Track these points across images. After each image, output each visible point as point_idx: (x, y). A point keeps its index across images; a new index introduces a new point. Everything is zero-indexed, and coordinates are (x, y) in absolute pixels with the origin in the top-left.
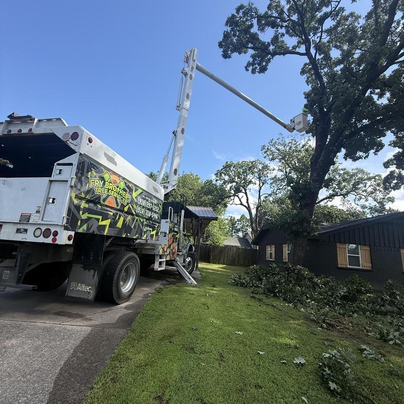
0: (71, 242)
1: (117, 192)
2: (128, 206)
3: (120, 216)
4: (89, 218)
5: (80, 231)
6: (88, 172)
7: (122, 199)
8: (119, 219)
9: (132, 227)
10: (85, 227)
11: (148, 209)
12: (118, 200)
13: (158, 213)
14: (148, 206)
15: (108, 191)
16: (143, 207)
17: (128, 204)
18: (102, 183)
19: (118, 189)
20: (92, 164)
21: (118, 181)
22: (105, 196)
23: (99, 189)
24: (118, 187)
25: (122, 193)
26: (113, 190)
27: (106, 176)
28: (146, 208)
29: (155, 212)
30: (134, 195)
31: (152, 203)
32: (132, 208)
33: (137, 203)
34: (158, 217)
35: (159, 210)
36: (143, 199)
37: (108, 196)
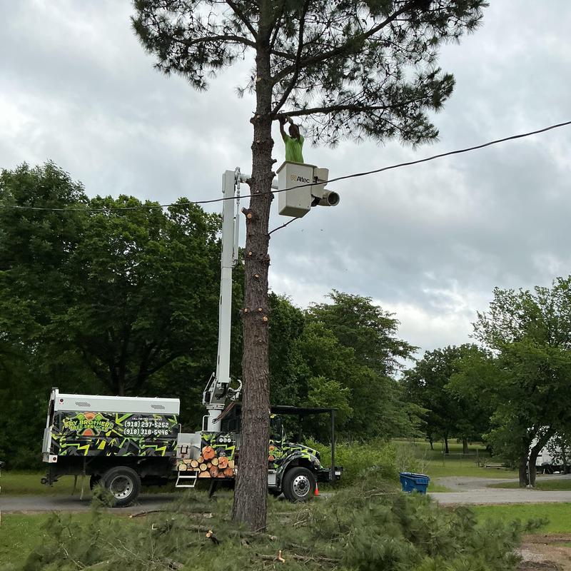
0: (56, 461)
2: (110, 432)
3: (101, 441)
4: (68, 447)
5: (62, 454)
6: (62, 420)
7: (100, 428)
8: (100, 443)
9: (120, 447)
10: (65, 452)
11: (144, 428)
12: (97, 430)
13: (167, 429)
14: (145, 425)
15: (84, 426)
16: (136, 428)
17: (109, 430)
19: (95, 422)
20: (65, 414)
21: (94, 417)
22: (80, 430)
23: (74, 427)
24: (94, 420)
26: (89, 424)
27: (80, 417)
28: (141, 428)
29: (161, 429)
30: (118, 421)
31: (153, 422)
32: (115, 432)
33: (124, 426)
34: (169, 432)
35: (169, 426)
36: (134, 421)
37: (84, 429)
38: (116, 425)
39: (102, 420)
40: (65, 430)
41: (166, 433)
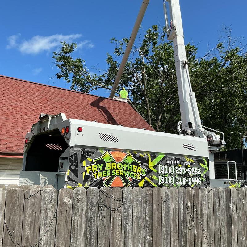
1: (123, 170)
2: (143, 180)
6: (82, 161)
7: (132, 175)
11: (179, 175)
12: (128, 178)
13: (200, 176)
14: (179, 171)
15: (111, 172)
16: (170, 175)
17: (143, 178)
18: (101, 167)
19: (125, 166)
20: (85, 152)
21: (123, 157)
22: (107, 178)
23: (99, 173)
24: (123, 164)
25: (131, 168)
26: (117, 169)
27: (106, 157)
28: (175, 175)
29: (194, 176)
30: (151, 165)
31: (186, 166)
32: (149, 180)
33: (158, 173)
34: (202, 181)
35: (202, 172)
36: (168, 165)
37: (112, 177)
38: (149, 171)
39: (134, 163)
40: (87, 178)
41: (200, 183)
